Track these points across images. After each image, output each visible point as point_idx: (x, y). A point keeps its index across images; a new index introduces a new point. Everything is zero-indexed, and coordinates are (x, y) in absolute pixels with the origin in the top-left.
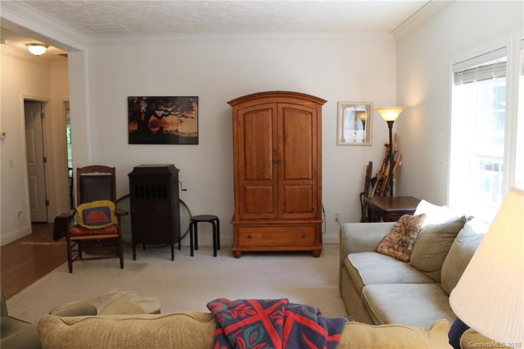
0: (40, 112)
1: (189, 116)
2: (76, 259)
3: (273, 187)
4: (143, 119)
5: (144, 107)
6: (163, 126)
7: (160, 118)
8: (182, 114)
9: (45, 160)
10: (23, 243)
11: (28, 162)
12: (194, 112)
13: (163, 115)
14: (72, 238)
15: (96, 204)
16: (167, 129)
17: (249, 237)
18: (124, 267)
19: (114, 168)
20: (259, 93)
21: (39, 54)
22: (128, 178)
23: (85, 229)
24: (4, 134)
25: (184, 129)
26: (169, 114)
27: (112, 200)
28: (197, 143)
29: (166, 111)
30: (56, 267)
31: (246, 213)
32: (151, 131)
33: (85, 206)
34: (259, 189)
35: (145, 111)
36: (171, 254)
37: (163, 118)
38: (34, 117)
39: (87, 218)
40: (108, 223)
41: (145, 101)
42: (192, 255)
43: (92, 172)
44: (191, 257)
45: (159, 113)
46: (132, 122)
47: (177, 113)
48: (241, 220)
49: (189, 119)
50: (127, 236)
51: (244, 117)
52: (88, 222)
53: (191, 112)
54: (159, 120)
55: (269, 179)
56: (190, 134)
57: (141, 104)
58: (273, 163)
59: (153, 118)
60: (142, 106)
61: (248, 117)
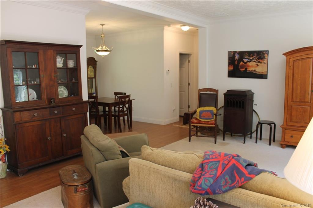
0: (188, 60)
1: (262, 62)
2: (194, 135)
3: (310, 107)
4: (236, 63)
5: (237, 57)
6: (247, 68)
7: (246, 63)
8: (259, 61)
9: (189, 84)
10: (174, 125)
11: (180, 85)
12: (265, 60)
13: (248, 61)
14: (192, 124)
15: (207, 108)
16: (249, 70)
17: (292, 137)
18: (217, 143)
19: (218, 90)
20: (304, 48)
21: (186, 30)
22: (224, 96)
23: (200, 121)
24: (169, 71)
25: (259, 69)
26: (251, 61)
27: (215, 107)
28: (267, 78)
29: (249, 59)
30: (185, 138)
31: (291, 122)
32: (240, 71)
33: (201, 109)
34: (300, 107)
35: (237, 59)
36: (243, 140)
37: (247, 63)
38: (185, 62)
39: (201, 116)
40: (212, 119)
41: (238, 53)
42: (256, 142)
43: (206, 92)
44: (256, 144)
45: (245, 60)
46: (230, 65)
47: (255, 60)
48: (287, 125)
49: (262, 64)
50: (221, 127)
51: (294, 63)
52: (202, 117)
53: (264, 60)
54: (245, 64)
55: (308, 102)
56: (263, 73)
57: (235, 55)
58: (311, 92)
59: (242, 63)
60: (236, 56)
61: (296, 63)
